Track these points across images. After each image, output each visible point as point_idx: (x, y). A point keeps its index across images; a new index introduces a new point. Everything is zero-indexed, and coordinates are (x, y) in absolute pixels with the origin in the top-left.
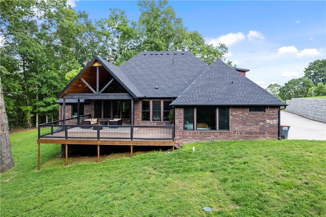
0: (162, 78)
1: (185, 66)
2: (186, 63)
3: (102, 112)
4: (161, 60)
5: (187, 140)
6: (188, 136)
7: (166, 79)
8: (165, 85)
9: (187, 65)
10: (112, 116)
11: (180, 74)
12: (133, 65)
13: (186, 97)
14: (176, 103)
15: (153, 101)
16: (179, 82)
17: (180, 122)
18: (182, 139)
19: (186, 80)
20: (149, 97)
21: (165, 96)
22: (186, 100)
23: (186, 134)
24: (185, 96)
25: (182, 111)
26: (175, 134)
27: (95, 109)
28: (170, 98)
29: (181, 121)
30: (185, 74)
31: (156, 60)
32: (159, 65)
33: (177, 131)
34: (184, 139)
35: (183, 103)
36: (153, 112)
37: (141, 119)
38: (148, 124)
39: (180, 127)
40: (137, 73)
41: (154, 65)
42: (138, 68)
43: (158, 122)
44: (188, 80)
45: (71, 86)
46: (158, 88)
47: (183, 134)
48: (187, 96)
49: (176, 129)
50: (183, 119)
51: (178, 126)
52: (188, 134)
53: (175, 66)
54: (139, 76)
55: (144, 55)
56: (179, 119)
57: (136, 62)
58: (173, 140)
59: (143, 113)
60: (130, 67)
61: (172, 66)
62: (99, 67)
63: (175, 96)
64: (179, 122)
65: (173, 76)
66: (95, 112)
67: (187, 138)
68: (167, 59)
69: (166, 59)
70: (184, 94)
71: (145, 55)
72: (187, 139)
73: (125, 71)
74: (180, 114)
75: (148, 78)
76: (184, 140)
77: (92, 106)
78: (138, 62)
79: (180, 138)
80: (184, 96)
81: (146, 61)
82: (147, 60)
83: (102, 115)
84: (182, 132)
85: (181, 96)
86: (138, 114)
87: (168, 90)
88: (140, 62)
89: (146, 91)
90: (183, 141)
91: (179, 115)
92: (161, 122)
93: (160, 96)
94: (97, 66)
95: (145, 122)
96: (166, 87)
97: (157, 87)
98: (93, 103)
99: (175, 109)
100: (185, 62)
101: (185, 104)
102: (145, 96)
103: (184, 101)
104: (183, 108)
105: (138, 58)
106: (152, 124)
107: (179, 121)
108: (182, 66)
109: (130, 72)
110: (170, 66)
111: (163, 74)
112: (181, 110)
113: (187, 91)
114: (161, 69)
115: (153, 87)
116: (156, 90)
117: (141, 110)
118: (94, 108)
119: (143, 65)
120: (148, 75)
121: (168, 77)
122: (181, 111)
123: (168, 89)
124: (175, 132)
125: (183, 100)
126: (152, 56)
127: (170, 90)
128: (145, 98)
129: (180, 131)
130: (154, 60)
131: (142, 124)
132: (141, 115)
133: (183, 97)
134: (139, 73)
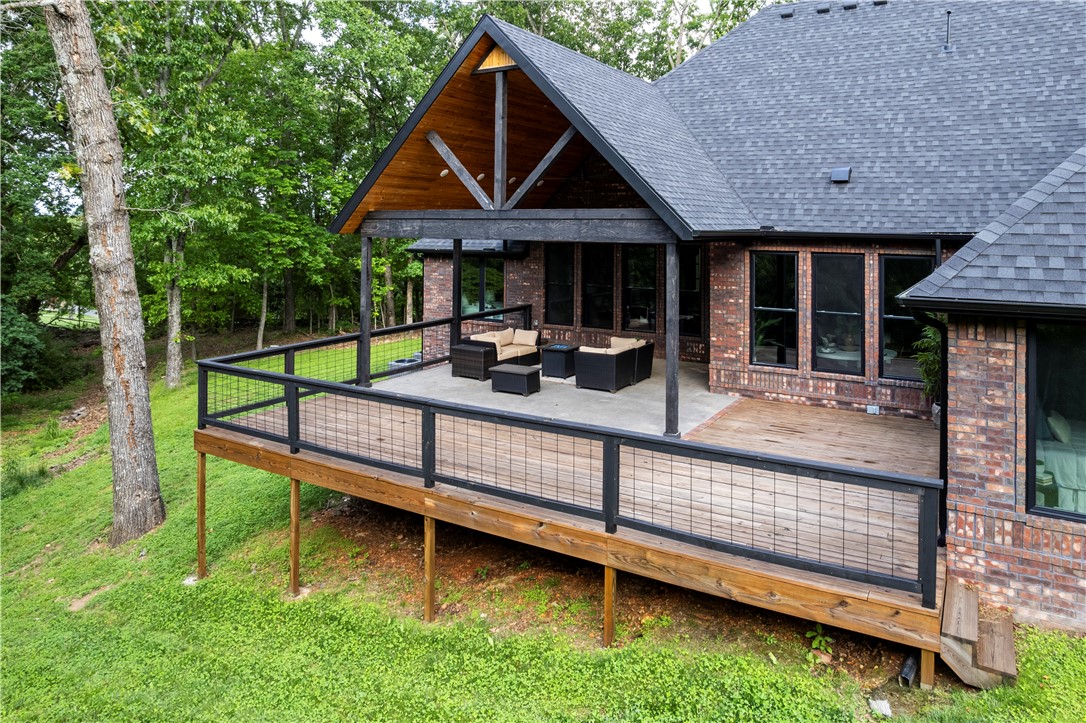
0: (874, 122)
1: (1029, 46)
2: (1040, 28)
3: (578, 299)
4: (875, 33)
5: (1064, 603)
6: (1069, 571)
7: (898, 130)
8: (893, 163)
9: (1048, 38)
10: (619, 319)
11: (992, 93)
12: (720, 69)
13: (1050, 241)
14: (958, 284)
15: (816, 257)
16: (986, 141)
17: (995, 441)
18: (1014, 584)
19: (1036, 129)
20: (789, 229)
21: (888, 227)
22: (1056, 262)
23: (1046, 553)
24: (1041, 229)
25: (1011, 354)
26: (951, 527)
27: (547, 281)
28: (924, 241)
29: (999, 432)
30: (1032, 90)
31: (846, 37)
32: (860, 56)
33: (961, 505)
34: (1034, 589)
35: (1019, 286)
36: (816, 319)
37: (744, 349)
38: (789, 383)
39: (997, 481)
40: (739, 104)
41: (832, 61)
42: (746, 83)
43: (848, 377)
44: (1054, 129)
45: (389, 175)
46: (846, 182)
47: (1017, 540)
48: (1065, 229)
49: (959, 491)
50: (1022, 422)
51: (971, 470)
52: (1076, 555)
53: (963, 54)
54: (748, 122)
55: (785, 16)
56: (986, 416)
57: (739, 56)
58: (929, 602)
59: (757, 317)
60: (707, 82)
61: (942, 55)
62: (505, 72)
63: (961, 230)
64: (983, 439)
65: (943, 112)
66: (547, 295)
67: (1066, 588)
68: (914, 24)
69: (907, 23)
70: (1028, 217)
71: (789, 16)
72: (1062, 595)
73: (677, 101)
74: (997, 378)
75: (797, 129)
76: (1030, 596)
77: (537, 270)
78: (750, 56)
79: (996, 573)
80: (1028, 230)
81: (790, 45)
82: (794, 42)
83: (578, 312)
84: (1008, 526)
85: (1002, 230)
86: (727, 324)
87: (911, 191)
88: (761, 54)
89: (776, 196)
90: (1026, 599)
91: (986, 384)
92: (865, 380)
93: (858, 229)
94: (497, 70)
95: (769, 373)
96: (899, 173)
97: (841, 172)
98: (540, 253)
99: (951, 335)
100: (1031, 27)
101: (1039, 299)
102: (769, 224)
103: (1037, 274)
104: (1022, 333)
105: (749, 38)
106: (807, 386)
107: (984, 430)
108: (1007, 48)
109: (701, 103)
110: (929, 56)
111: (880, 103)
112: (999, 346)
113: (1065, 189)
114: (871, 78)
115: (819, 175)
116: (834, 189)
117: (745, 301)
118: (542, 276)
119: (772, 67)
120: (794, 111)
121: (916, 114)
122: (1000, 353)
123: (910, 185)
124: (951, 515)
125: (1026, 261)
126: (827, 16)
127: (926, 191)
128: (767, 237)
129: (995, 511)
130: (835, 37)
131: (750, 379)
132: (744, 331)
133: (1023, 241)
134: (750, 103)
